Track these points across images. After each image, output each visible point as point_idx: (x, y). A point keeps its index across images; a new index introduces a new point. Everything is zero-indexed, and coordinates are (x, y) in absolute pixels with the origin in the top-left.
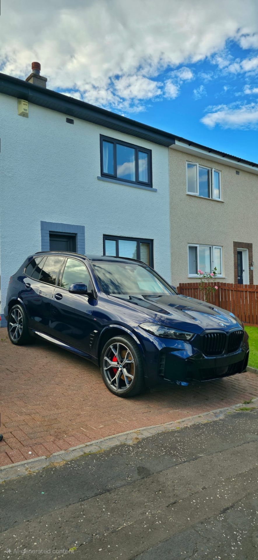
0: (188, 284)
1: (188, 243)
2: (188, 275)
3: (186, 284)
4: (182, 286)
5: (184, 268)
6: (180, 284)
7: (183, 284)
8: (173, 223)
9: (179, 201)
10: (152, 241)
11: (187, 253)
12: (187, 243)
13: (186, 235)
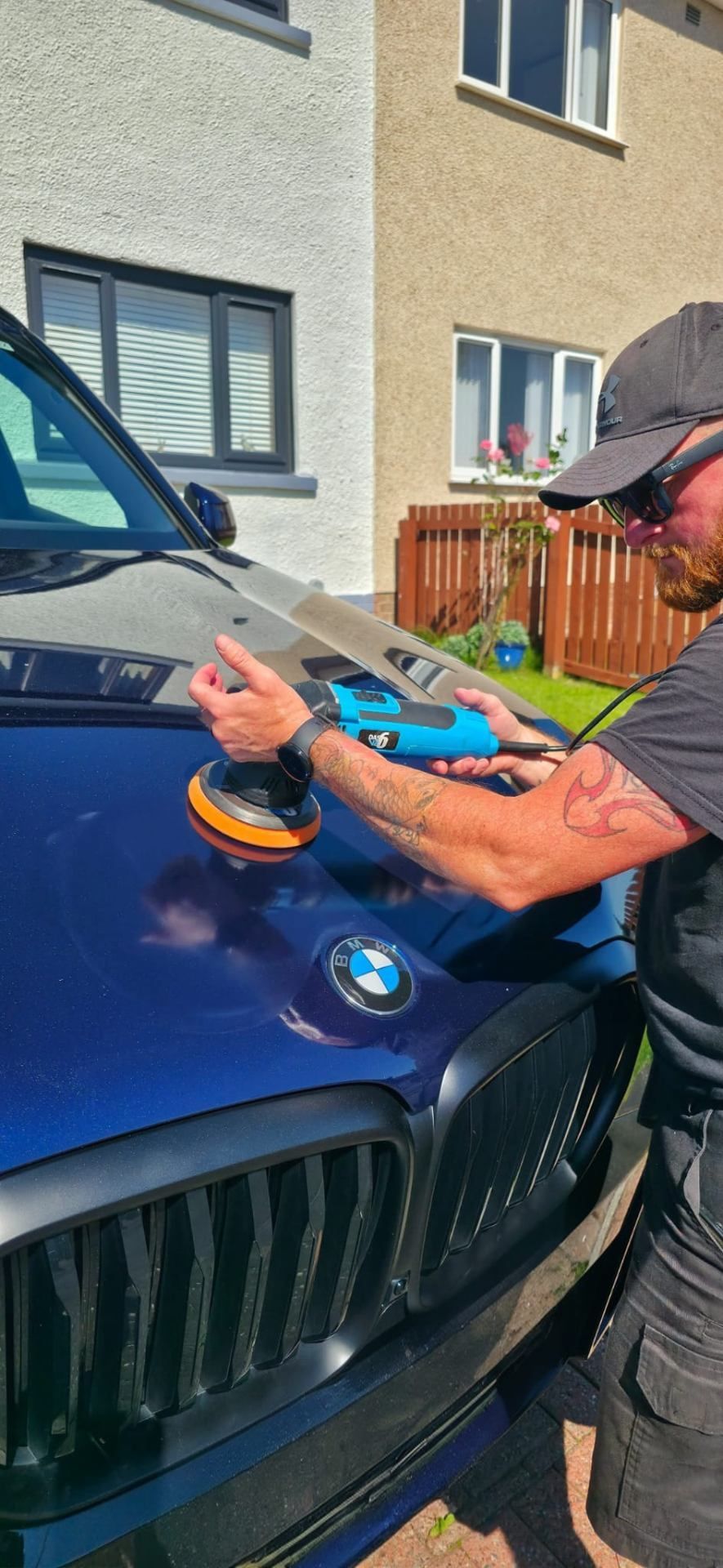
0: (444, 508)
1: (458, 328)
2: (449, 468)
3: (434, 508)
4: (421, 519)
5: (434, 439)
6: (412, 509)
7: (423, 509)
8: (388, 219)
9: (423, 116)
10: (286, 298)
11: (451, 370)
12: (451, 323)
13: (445, 285)
